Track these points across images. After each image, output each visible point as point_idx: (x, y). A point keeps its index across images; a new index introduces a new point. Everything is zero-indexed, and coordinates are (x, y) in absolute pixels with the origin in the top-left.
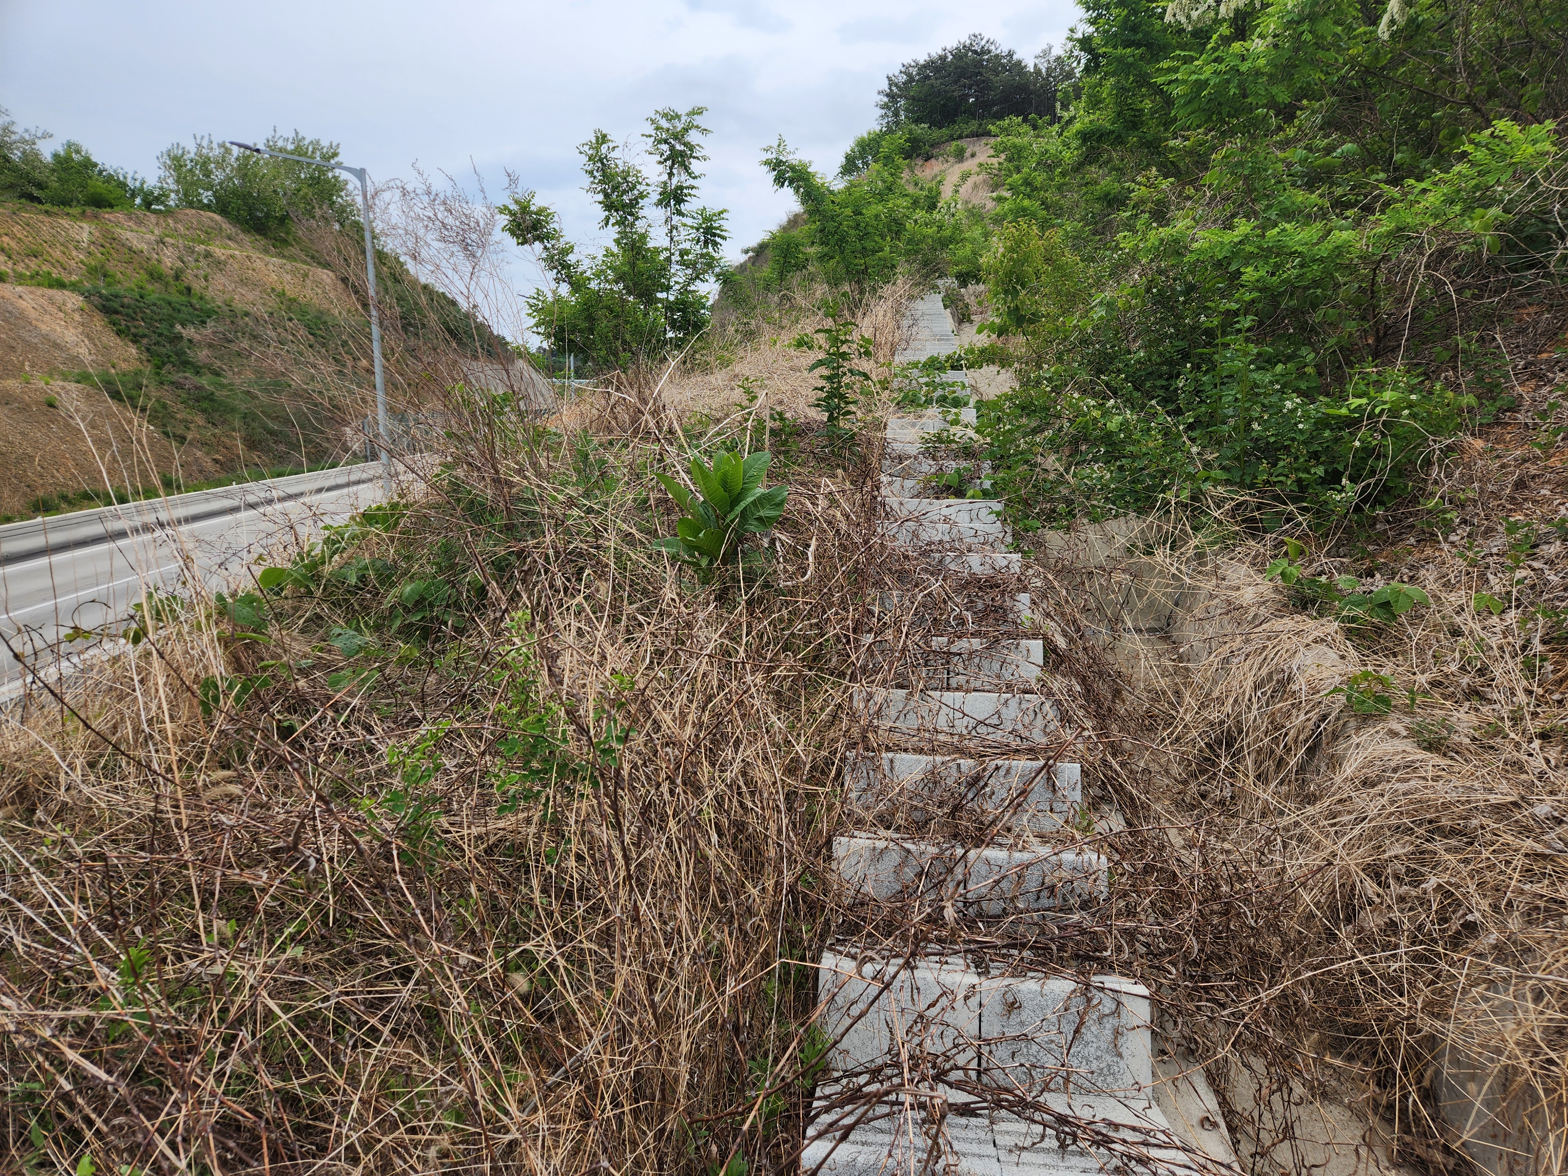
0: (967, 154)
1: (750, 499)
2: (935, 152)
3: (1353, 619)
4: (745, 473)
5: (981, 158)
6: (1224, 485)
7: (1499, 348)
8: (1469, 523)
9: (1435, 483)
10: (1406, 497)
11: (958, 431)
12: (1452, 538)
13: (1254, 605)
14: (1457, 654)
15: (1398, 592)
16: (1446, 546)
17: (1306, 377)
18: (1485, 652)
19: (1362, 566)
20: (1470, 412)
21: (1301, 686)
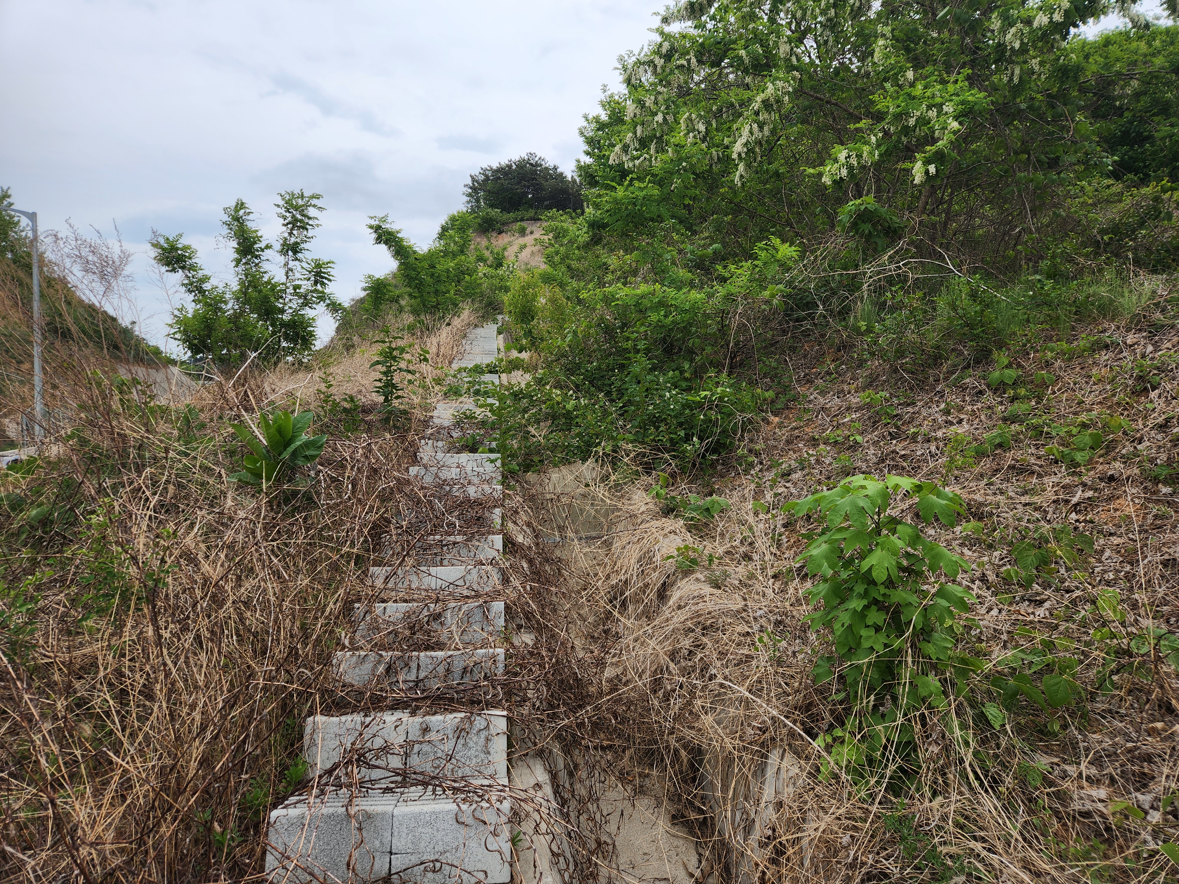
0: (528, 232)
1: (298, 443)
2: (505, 228)
3: (692, 519)
4: (294, 426)
5: (537, 235)
6: (632, 442)
7: (787, 365)
8: (761, 463)
9: (739, 440)
10: (731, 449)
11: (478, 411)
12: (752, 472)
13: (642, 513)
14: (739, 535)
15: (713, 502)
16: (749, 477)
17: (686, 379)
18: (753, 533)
19: (706, 491)
20: (773, 402)
21: (658, 558)
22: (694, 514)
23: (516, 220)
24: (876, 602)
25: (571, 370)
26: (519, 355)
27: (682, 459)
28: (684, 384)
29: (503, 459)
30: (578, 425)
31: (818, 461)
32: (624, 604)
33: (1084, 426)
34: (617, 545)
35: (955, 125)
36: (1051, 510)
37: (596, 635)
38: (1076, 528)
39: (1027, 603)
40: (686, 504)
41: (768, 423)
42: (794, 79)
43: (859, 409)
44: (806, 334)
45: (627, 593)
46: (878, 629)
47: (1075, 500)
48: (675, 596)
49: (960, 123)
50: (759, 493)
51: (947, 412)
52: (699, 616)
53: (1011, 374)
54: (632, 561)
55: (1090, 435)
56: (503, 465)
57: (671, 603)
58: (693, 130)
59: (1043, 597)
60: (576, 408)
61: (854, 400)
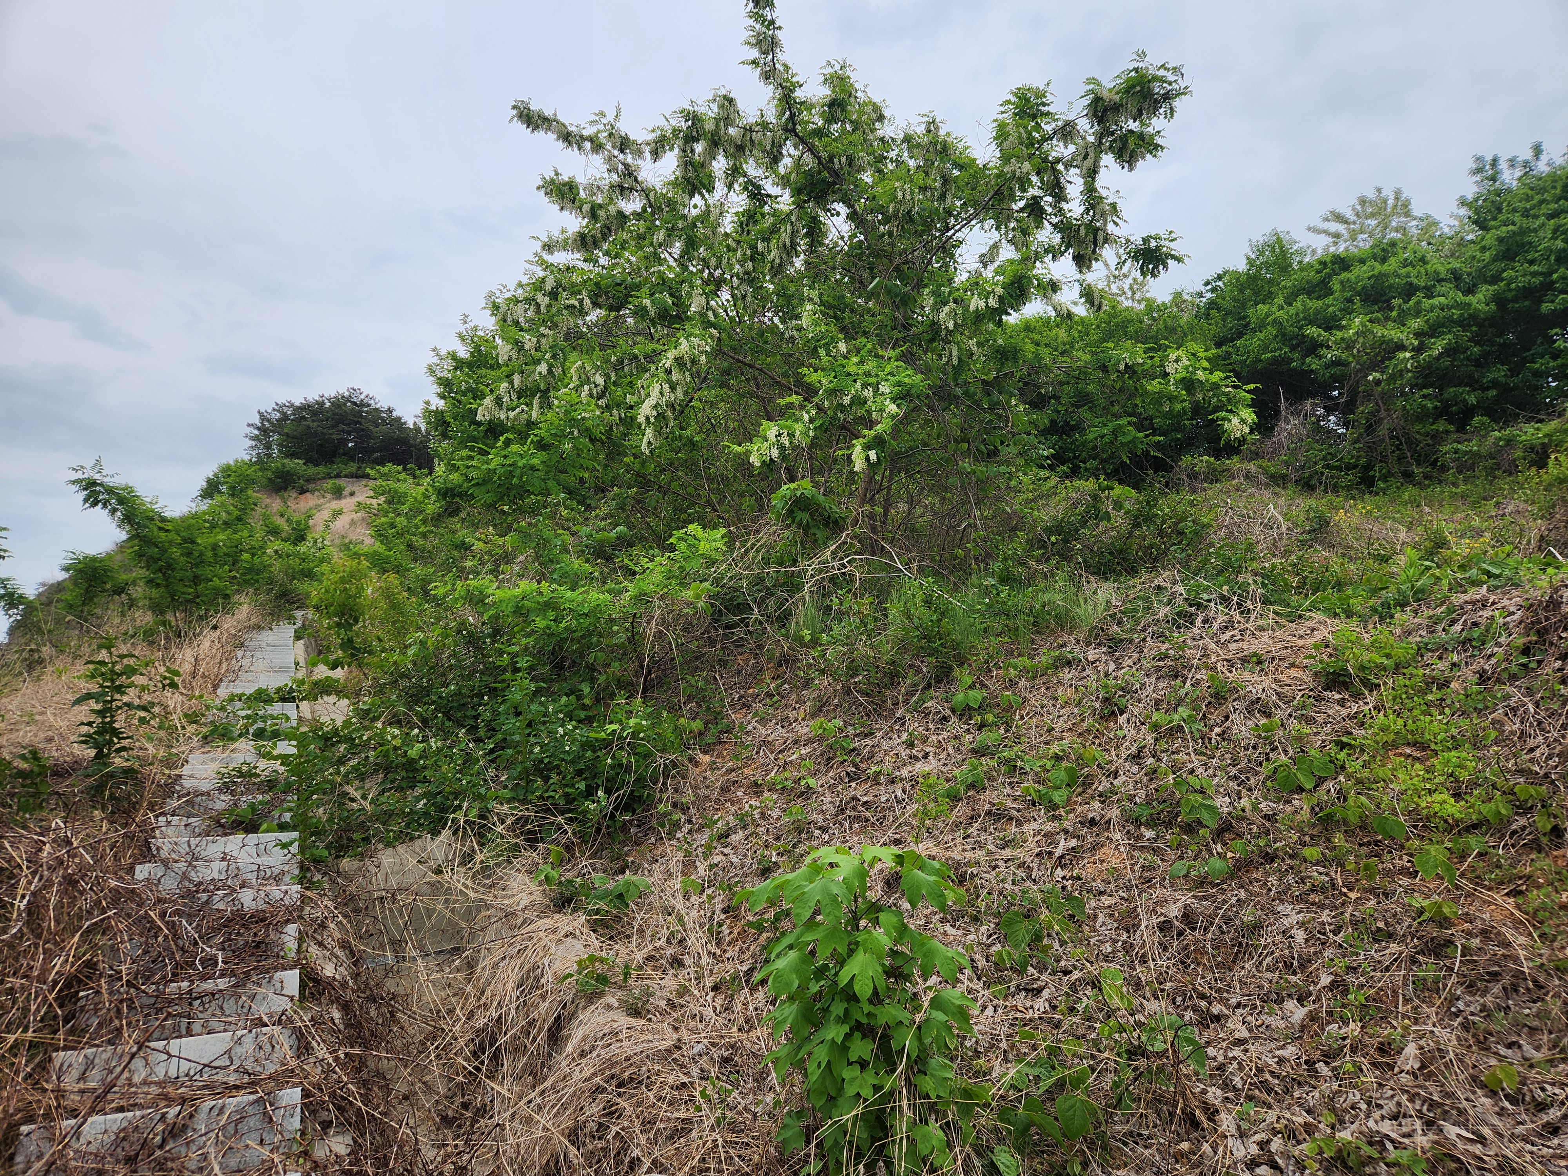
0: (346, 492)
2: (311, 486)
3: (598, 912)
5: (360, 498)
6: (508, 802)
7: (717, 684)
8: (690, 822)
9: (661, 791)
10: (649, 804)
11: (262, 764)
12: (679, 835)
13: (523, 910)
14: (665, 931)
15: (628, 884)
16: (674, 842)
17: (584, 707)
18: (683, 925)
19: (616, 865)
20: (701, 734)
21: (548, 979)
22: (602, 904)
23: (329, 476)
24: (858, 1026)
25: (415, 697)
26: (331, 673)
27: (583, 822)
28: (583, 714)
29: (302, 839)
30: (425, 780)
31: (763, 815)
32: (496, 1058)
33: (1057, 758)
34: (485, 963)
35: (892, 408)
36: (1035, 865)
37: (450, 1113)
38: (1064, 888)
39: (1023, 993)
40: (588, 889)
41: (697, 764)
42: (711, 336)
43: (809, 742)
44: (739, 644)
45: (502, 1040)
46: (863, 1065)
47: (1058, 852)
48: (576, 1036)
49: (898, 406)
50: (689, 865)
51: (911, 745)
52: (613, 1065)
53: (976, 696)
54: (509, 987)
55: (1066, 769)
56: (302, 850)
57: (569, 1048)
58: (588, 382)
59: (1040, 983)
60: (424, 755)
61: (802, 731)
